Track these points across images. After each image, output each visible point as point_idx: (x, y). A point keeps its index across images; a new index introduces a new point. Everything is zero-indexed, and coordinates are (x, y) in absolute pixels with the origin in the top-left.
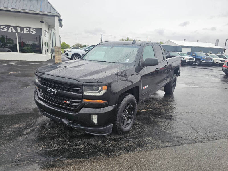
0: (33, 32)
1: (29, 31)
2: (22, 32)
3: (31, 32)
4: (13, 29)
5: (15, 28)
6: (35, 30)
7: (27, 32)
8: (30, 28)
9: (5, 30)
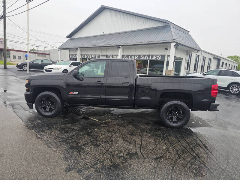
0: (159, 58)
1: (157, 57)
2: (152, 59)
3: (158, 59)
4: (147, 57)
5: (149, 56)
6: (161, 56)
7: (155, 58)
8: (157, 55)
9: (143, 58)
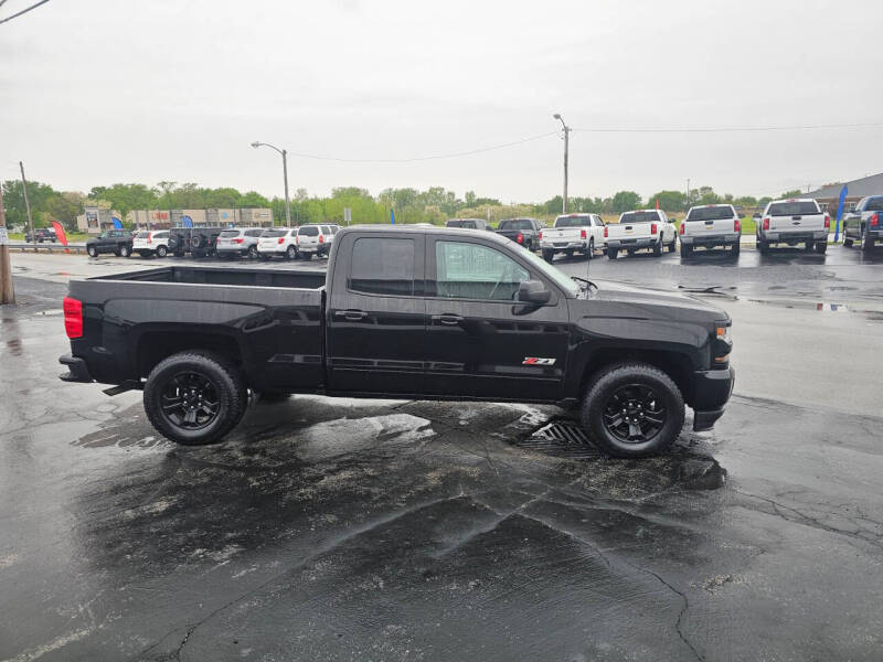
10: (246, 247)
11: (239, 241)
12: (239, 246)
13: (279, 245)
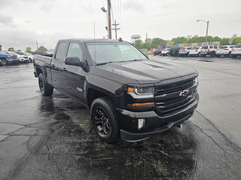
10: (186, 53)
11: (185, 51)
12: (184, 52)
13: (196, 52)
